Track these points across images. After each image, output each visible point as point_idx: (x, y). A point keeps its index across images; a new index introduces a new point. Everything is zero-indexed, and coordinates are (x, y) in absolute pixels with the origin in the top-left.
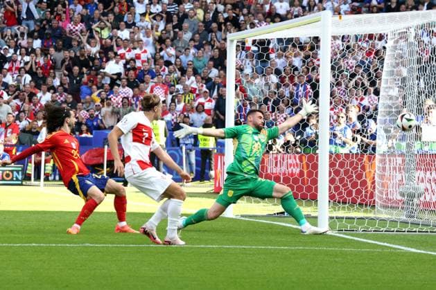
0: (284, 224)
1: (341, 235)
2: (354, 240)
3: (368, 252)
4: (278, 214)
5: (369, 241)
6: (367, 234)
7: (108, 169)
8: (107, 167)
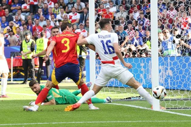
0: (130, 106)
1: (169, 112)
2: (177, 115)
3: (185, 123)
4: (126, 99)
5: (187, 115)
6: (186, 110)
7: (14, 73)
8: (13, 72)
